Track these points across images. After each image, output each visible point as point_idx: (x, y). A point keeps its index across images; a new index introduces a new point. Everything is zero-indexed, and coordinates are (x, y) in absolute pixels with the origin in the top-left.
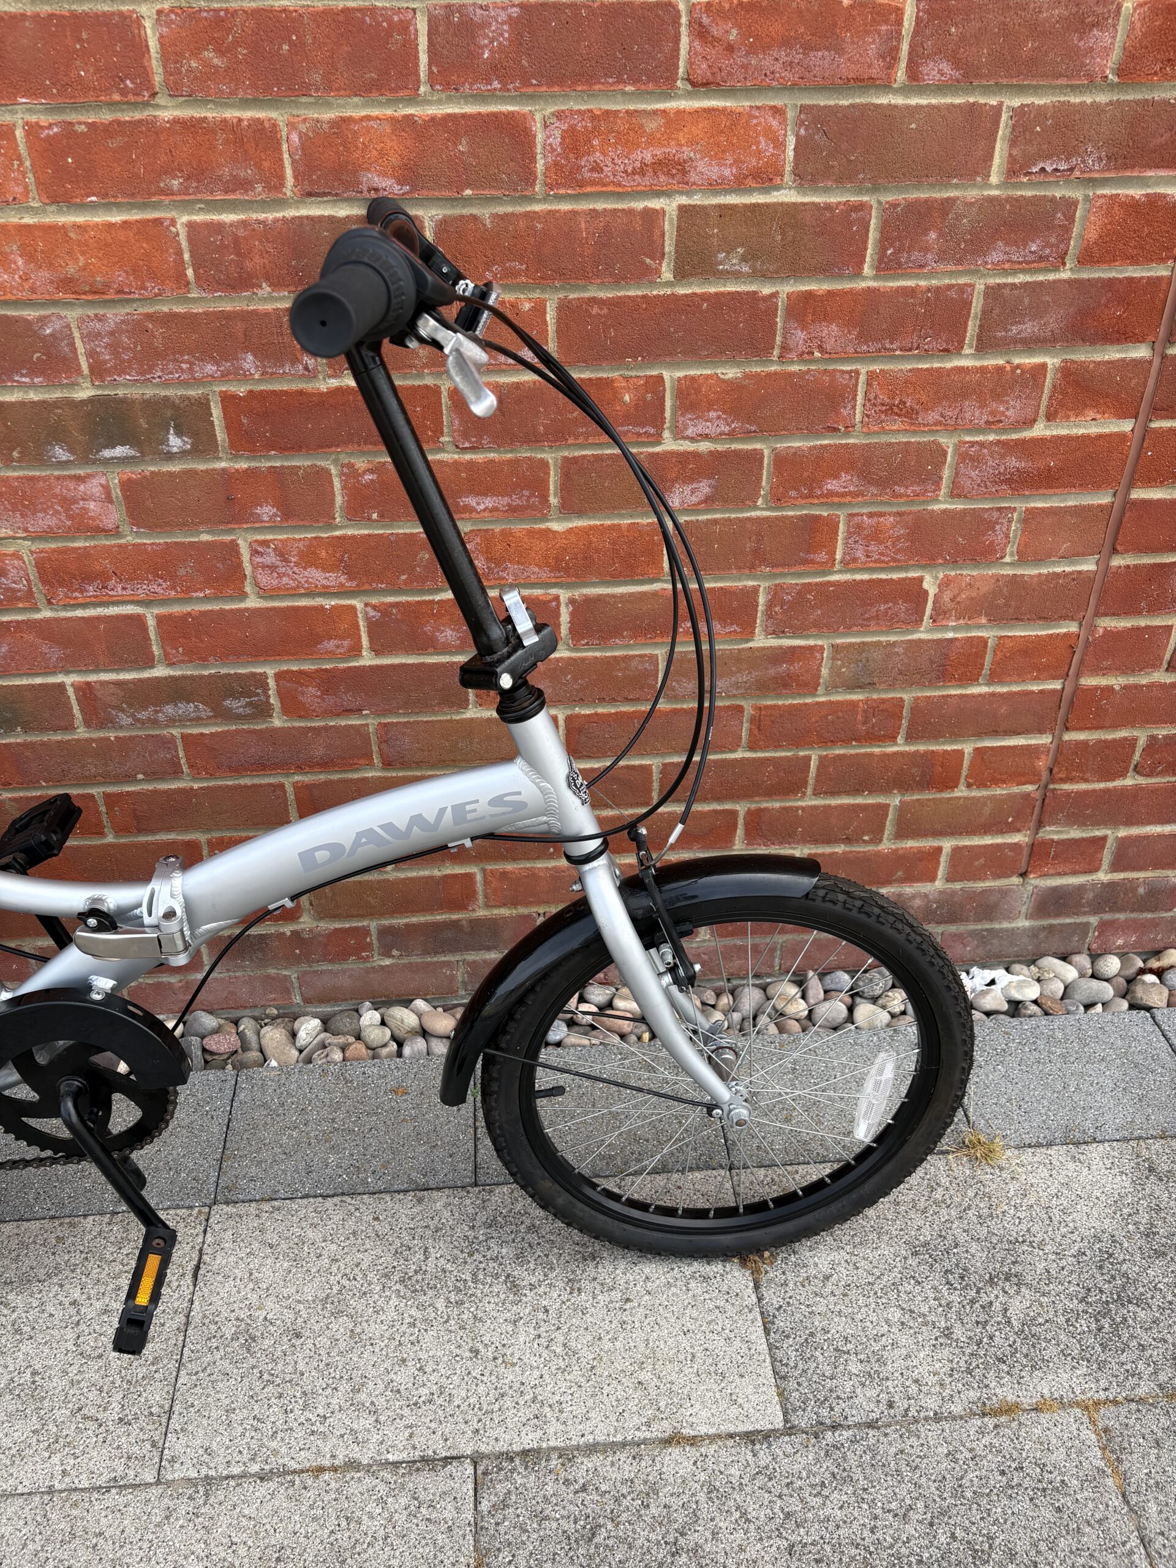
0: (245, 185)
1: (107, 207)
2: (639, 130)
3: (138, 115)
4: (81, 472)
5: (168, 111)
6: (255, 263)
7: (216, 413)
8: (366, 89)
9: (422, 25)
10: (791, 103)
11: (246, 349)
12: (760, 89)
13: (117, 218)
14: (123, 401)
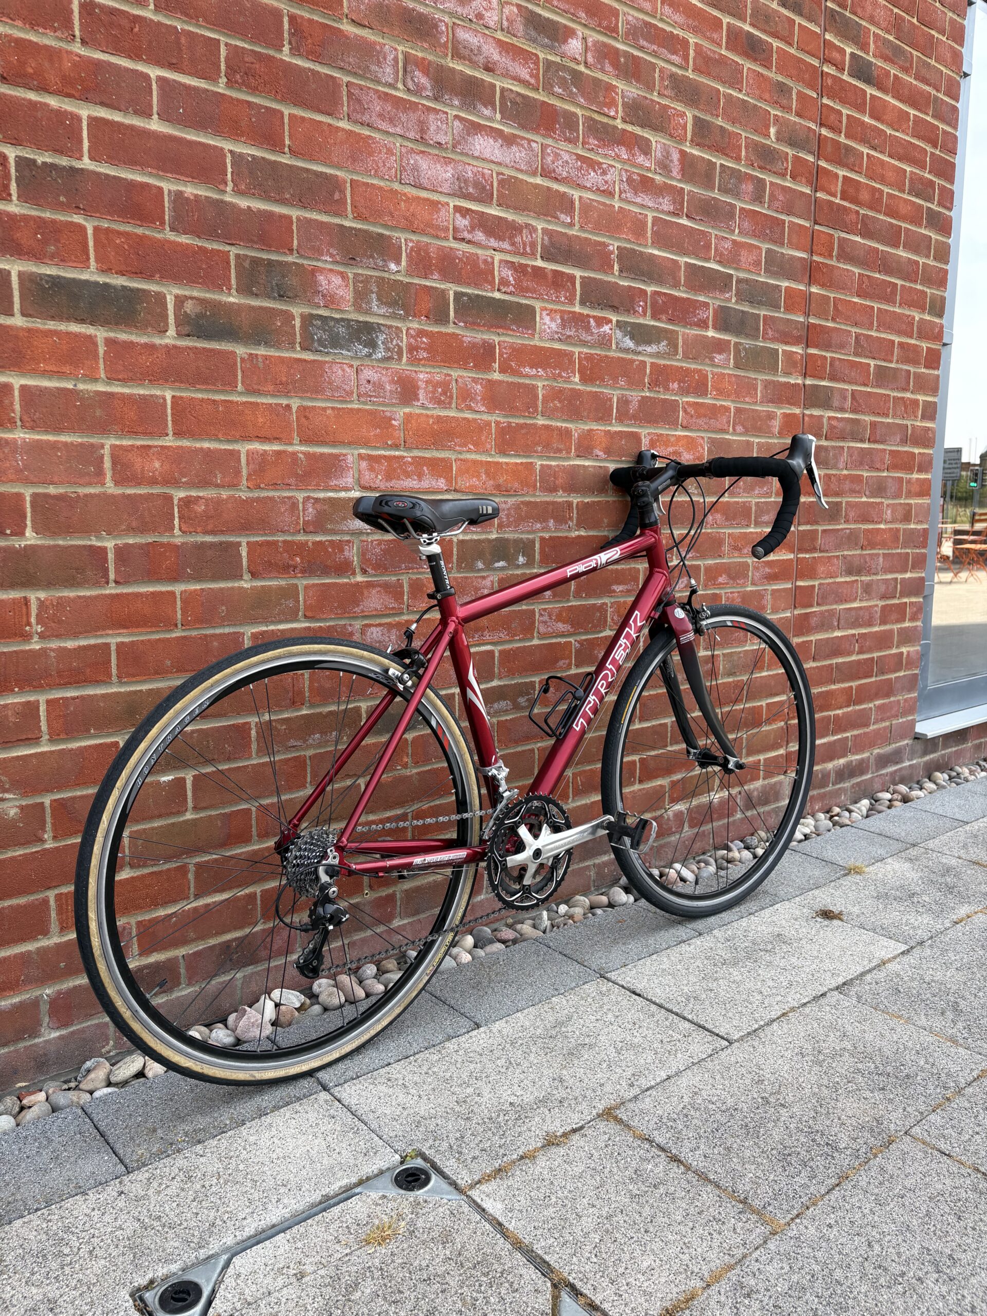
0: (560, 451)
1: (515, 456)
2: (669, 440)
3: (531, 422)
4: (484, 574)
5: (541, 421)
6: (559, 481)
7: (537, 546)
8: (598, 419)
9: (615, 400)
10: (706, 435)
11: (552, 517)
12: (699, 430)
13: (519, 461)
14: (507, 540)
